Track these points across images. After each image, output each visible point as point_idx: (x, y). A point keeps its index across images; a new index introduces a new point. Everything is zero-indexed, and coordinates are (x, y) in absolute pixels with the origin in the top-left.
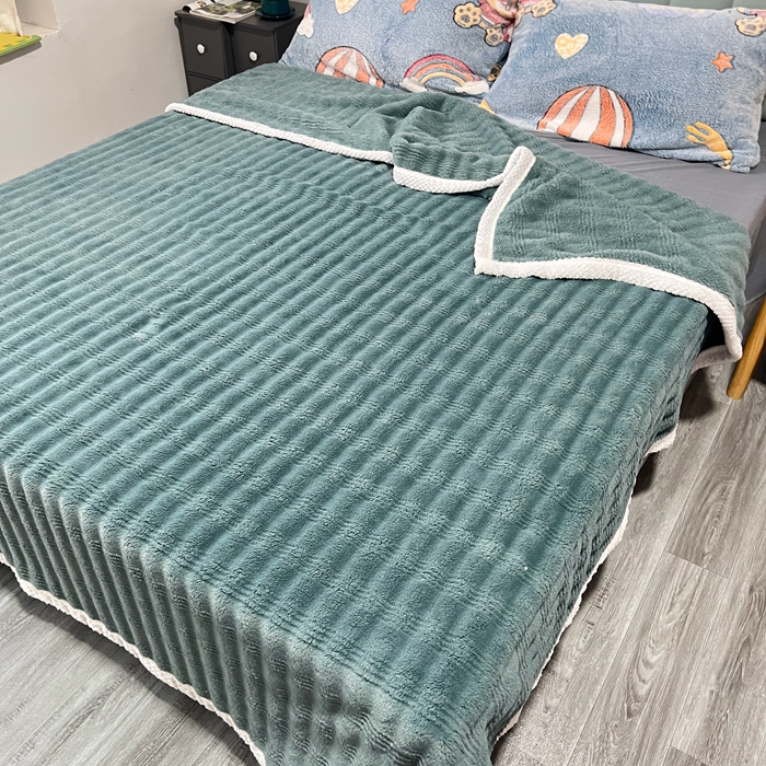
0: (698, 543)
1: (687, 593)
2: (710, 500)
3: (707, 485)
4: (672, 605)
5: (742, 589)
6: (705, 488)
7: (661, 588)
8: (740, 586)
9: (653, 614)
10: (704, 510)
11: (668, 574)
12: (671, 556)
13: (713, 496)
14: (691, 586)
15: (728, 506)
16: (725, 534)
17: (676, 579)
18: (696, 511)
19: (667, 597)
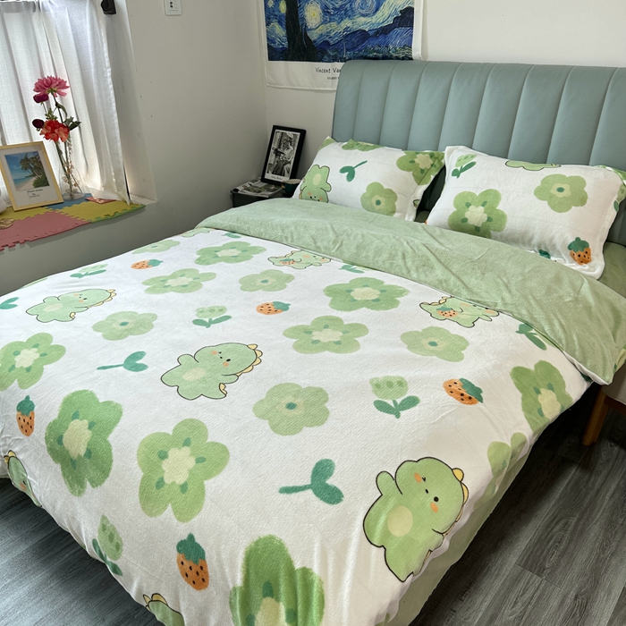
0: (541, 561)
1: (527, 595)
2: (555, 530)
3: (554, 519)
4: (516, 603)
5: (570, 596)
6: (552, 521)
7: (509, 590)
8: (568, 594)
9: (500, 609)
10: (549, 536)
11: (516, 580)
12: (520, 568)
13: (558, 527)
14: (531, 591)
15: (567, 536)
16: (562, 556)
17: (521, 585)
18: (543, 537)
19: (512, 597)
